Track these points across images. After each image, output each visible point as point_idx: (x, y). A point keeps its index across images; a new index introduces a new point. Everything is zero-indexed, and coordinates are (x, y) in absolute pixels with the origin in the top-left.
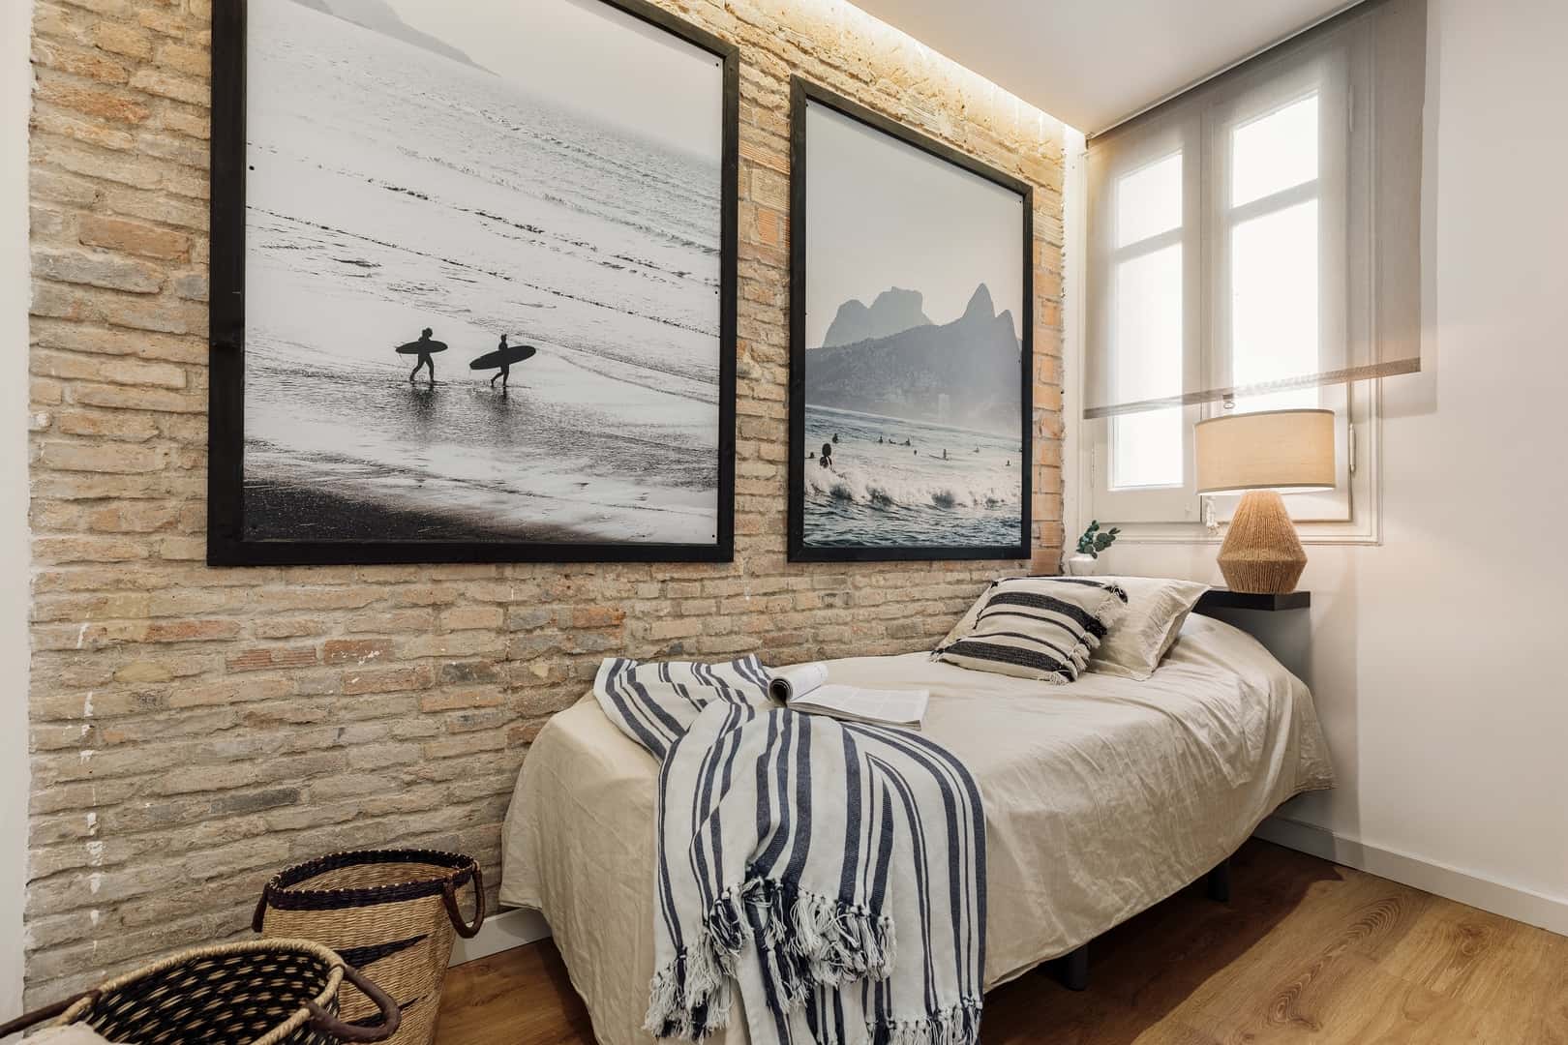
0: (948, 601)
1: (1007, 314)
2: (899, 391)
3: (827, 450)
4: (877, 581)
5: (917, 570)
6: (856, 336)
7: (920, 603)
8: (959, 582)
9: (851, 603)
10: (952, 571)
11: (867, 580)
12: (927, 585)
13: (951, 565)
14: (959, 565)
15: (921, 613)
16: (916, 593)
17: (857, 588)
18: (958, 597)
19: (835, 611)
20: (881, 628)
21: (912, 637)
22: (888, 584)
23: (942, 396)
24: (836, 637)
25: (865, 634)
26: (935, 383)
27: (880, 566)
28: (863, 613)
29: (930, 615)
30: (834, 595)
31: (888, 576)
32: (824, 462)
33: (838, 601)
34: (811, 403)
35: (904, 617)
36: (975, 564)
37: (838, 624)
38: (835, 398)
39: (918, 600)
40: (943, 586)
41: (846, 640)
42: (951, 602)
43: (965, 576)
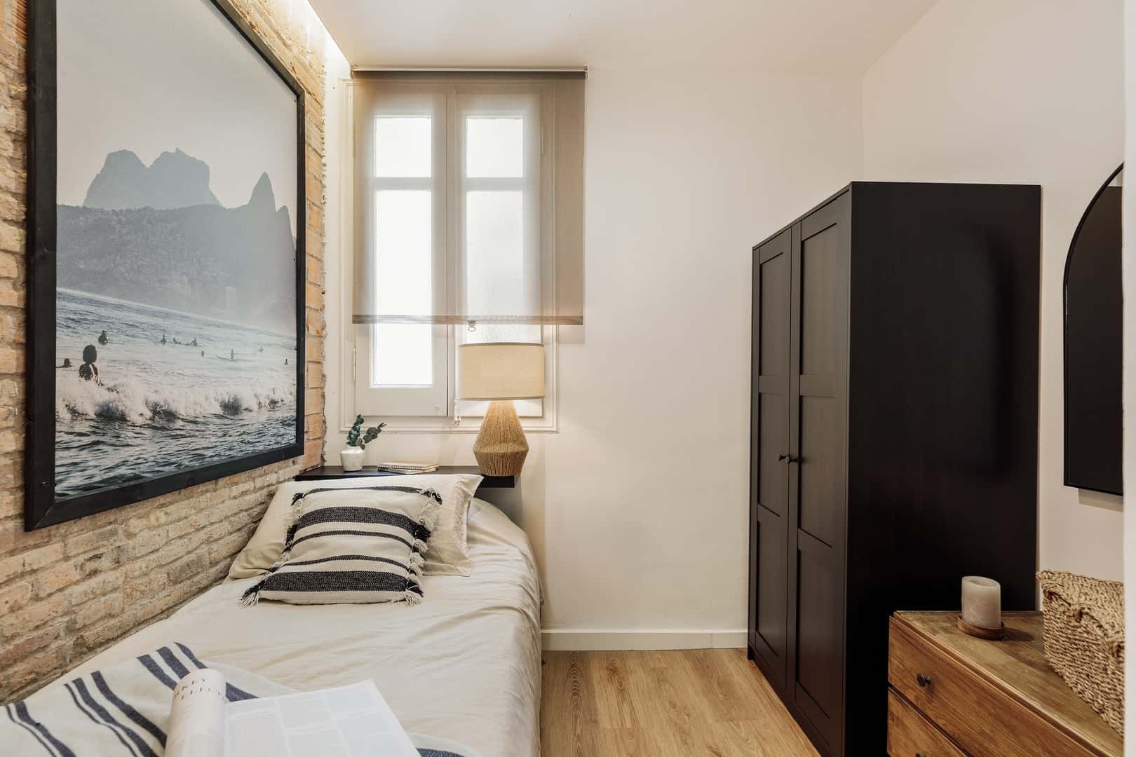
0: (232, 519)
1: (284, 209)
2: (185, 279)
3: (90, 354)
4: (157, 519)
5: (203, 493)
7: (206, 530)
8: (244, 493)
9: (123, 559)
10: (236, 484)
11: (144, 522)
12: (212, 506)
13: (236, 478)
14: (243, 476)
15: (208, 541)
16: (202, 520)
17: (130, 535)
18: (241, 511)
19: (99, 578)
20: (162, 577)
22: (175, 516)
24: (102, 613)
25: (142, 592)
26: (222, 273)
27: (161, 500)
28: (138, 566)
29: (216, 540)
30: (98, 557)
31: (170, 509)
32: (86, 372)
33: (105, 563)
35: (189, 553)
37: (104, 595)
38: (101, 280)
39: (204, 527)
40: (228, 503)
41: (116, 611)
42: (236, 518)
43: (249, 486)
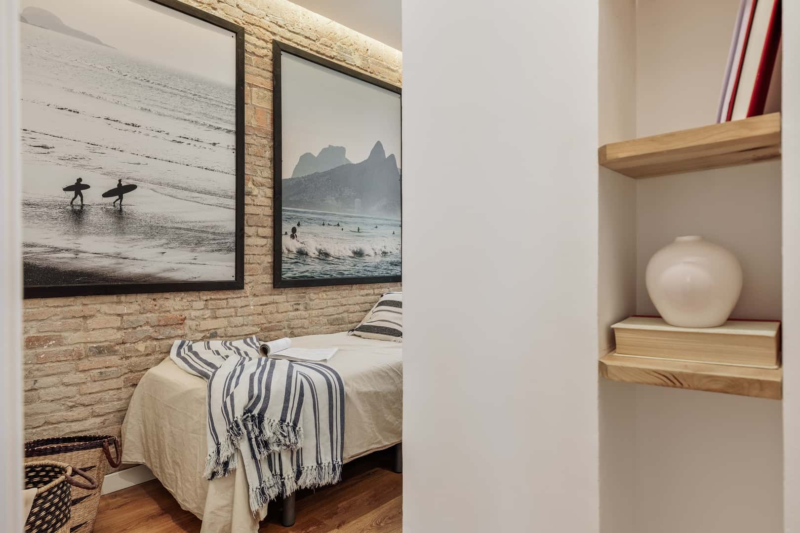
0: (361, 305)
1: (392, 156)
2: (333, 198)
3: (294, 230)
4: (322, 296)
5: (344, 290)
6: (310, 171)
7: (346, 307)
8: (367, 295)
9: (308, 308)
10: (363, 289)
11: (317, 296)
12: (349, 297)
13: (363, 286)
14: (367, 286)
15: (347, 311)
16: (344, 301)
17: (311, 300)
18: (367, 303)
19: (299, 312)
20: (325, 320)
21: (342, 324)
22: (329, 297)
23: (357, 200)
24: (300, 325)
25: (316, 323)
26: (353, 193)
27: (324, 288)
28: (314, 313)
29: (351, 313)
30: (299, 304)
31: (328, 293)
32: (293, 237)
33: (301, 307)
34: (286, 206)
35: (337, 314)
36: (376, 285)
37: (301, 319)
38: (298, 203)
39: (345, 305)
40: (358, 297)
41: (306, 327)
42: (363, 305)
43: (371, 291)
